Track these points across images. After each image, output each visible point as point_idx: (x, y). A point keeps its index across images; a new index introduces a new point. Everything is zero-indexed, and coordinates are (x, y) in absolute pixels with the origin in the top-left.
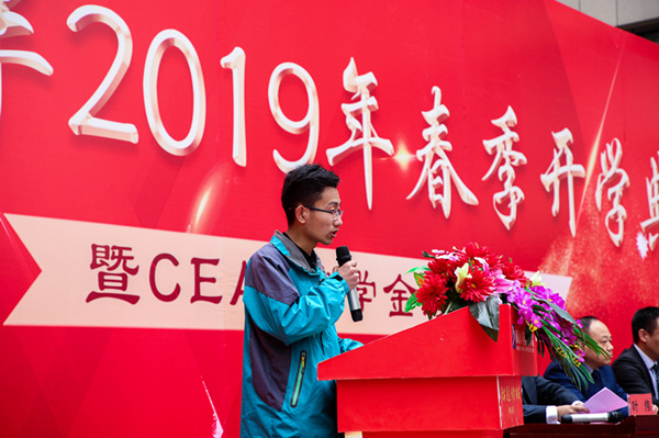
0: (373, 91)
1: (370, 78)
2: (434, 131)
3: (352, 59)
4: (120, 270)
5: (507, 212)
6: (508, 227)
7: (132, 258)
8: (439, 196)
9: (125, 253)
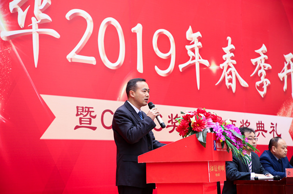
0: (200, 39)
1: (198, 34)
2: (228, 56)
3: (190, 27)
4: (88, 116)
5: (262, 90)
6: (263, 97)
7: (93, 112)
8: (230, 84)
9: (90, 110)
